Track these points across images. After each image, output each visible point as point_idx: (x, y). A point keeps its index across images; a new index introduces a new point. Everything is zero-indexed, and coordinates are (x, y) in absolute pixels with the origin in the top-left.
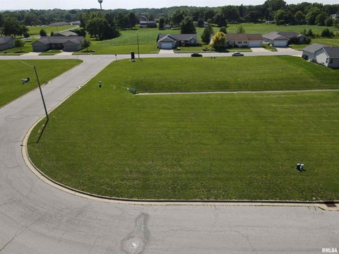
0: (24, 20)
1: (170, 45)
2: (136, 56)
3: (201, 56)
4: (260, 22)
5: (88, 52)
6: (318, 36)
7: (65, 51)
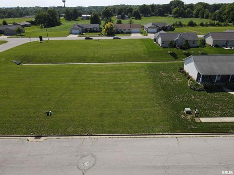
0: (7, 14)
1: (78, 31)
2: (44, 39)
3: (92, 39)
4: (165, 16)
5: (21, 35)
6: (185, 26)
7: (5, 35)
